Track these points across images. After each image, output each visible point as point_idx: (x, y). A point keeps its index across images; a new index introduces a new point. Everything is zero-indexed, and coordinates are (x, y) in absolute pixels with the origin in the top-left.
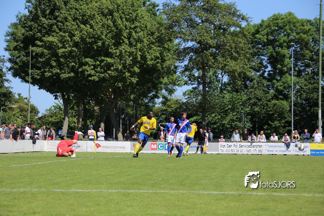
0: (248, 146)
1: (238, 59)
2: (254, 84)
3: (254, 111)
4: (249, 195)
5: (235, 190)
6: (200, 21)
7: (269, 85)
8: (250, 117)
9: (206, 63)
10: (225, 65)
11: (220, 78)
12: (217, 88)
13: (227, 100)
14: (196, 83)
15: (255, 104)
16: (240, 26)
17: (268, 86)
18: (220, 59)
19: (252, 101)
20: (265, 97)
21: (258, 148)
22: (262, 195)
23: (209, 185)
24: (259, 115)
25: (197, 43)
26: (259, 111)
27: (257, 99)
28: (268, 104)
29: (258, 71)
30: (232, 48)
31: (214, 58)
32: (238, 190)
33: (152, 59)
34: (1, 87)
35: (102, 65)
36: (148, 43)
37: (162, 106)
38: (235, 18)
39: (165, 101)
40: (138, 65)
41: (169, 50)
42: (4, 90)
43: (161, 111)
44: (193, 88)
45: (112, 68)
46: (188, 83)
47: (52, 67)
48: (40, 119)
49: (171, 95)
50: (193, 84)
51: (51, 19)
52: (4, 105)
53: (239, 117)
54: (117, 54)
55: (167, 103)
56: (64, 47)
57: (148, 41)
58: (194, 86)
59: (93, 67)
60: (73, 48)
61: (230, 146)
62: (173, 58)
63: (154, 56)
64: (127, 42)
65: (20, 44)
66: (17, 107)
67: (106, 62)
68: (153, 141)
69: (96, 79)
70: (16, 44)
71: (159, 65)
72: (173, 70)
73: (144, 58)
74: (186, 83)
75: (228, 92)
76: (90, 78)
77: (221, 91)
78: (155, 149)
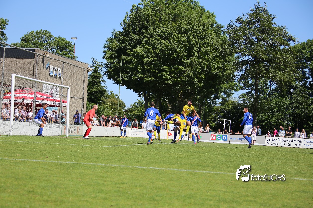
0: (289, 141)
1: (285, 71)
2: (297, 91)
3: (296, 113)
7: (309, 93)
8: (292, 117)
9: (259, 74)
10: (275, 76)
11: (269, 85)
12: (266, 93)
13: (275, 103)
14: (250, 88)
15: (297, 107)
16: (288, 45)
18: (270, 70)
19: (294, 105)
20: (305, 102)
21: (298, 143)
24: (300, 117)
25: (252, 57)
26: (300, 113)
27: (299, 103)
28: (307, 107)
29: (301, 81)
30: (280, 62)
31: (266, 70)
33: (215, 69)
34: (99, 86)
35: (176, 72)
36: (214, 55)
37: (221, 105)
38: (285, 39)
39: (224, 102)
40: (204, 73)
41: (229, 62)
42: (100, 89)
43: (220, 110)
44: (247, 93)
45: (184, 74)
46: (243, 88)
47: (137, 72)
48: (126, 111)
49: (229, 97)
50: (247, 89)
51: (139, 35)
52: (100, 100)
53: (283, 117)
54: (189, 64)
55: (226, 104)
56: (148, 57)
57: (213, 54)
58: (248, 91)
59: (169, 73)
60: (155, 58)
61: (275, 140)
62: (233, 69)
63: (217, 66)
64: (197, 55)
65: (114, 54)
66: (109, 102)
67: (180, 70)
68: (213, 133)
69: (171, 82)
70: (111, 53)
71: (220, 73)
72: (232, 78)
73: (209, 67)
74: (241, 88)
75: (275, 97)
76: (166, 82)
77: (270, 95)
78: (214, 139)
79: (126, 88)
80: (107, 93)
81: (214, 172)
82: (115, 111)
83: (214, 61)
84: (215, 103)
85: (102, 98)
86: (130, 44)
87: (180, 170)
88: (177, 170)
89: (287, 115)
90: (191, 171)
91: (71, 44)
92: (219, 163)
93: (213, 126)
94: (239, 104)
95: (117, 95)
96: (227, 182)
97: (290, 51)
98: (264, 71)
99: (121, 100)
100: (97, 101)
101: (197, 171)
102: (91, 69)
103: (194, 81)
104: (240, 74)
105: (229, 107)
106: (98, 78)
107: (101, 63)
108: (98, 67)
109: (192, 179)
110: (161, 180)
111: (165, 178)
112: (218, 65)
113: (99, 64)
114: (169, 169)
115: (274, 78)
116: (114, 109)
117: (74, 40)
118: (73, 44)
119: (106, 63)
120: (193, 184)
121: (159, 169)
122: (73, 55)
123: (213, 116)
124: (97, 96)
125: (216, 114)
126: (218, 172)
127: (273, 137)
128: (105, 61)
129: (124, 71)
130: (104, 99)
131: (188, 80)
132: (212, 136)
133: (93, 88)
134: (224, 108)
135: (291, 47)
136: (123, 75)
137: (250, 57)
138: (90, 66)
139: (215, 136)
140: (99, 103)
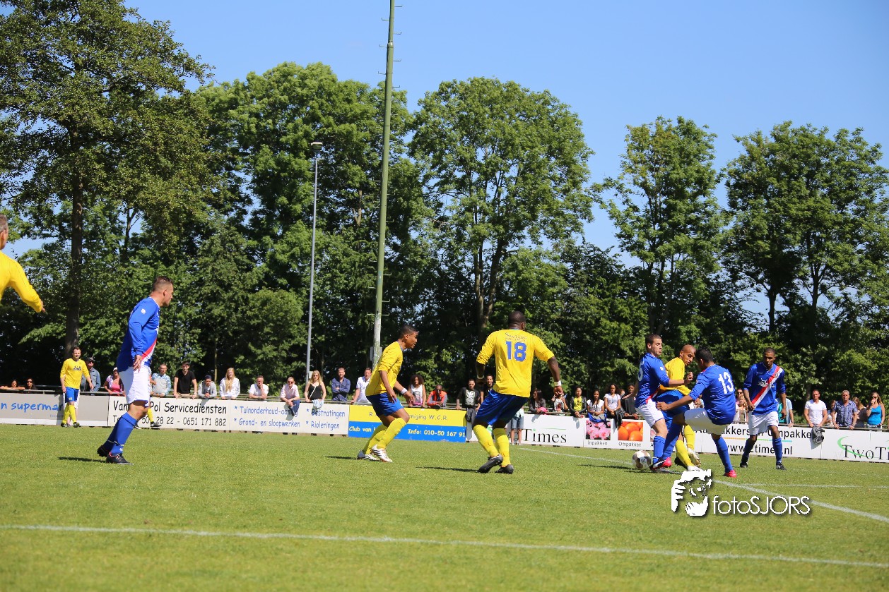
0: (188, 409)
1: (172, 174)
2: (212, 244)
3: (211, 317)
4: (175, 536)
5: (138, 524)
6: (70, 65)
7: (253, 250)
8: (199, 331)
9: (85, 181)
10: (138, 189)
11: (123, 223)
12: (114, 249)
13: (141, 283)
14: (56, 232)
15: (214, 298)
16: (180, 88)
17: (250, 252)
18: (123, 170)
19: (206, 290)
20: (240, 279)
21: (216, 416)
22: (208, 537)
23: (68, 508)
24: (223, 328)
25: (60, 123)
26: (223, 317)
27: (221, 283)
28: (247, 298)
29: (225, 213)
30: (156, 144)
31: (109, 168)
32: (146, 523)
38: (168, 66)
44: (45, 247)
46: (32, 230)
50: (46, 236)
58: (49, 241)
74: (27, 232)
75: (144, 263)
77: (125, 257)
89: (185, 323)
97: (186, 106)
98: (105, 175)
104: (18, 180)
115: (135, 198)
135: (188, 93)
137: (52, 123)
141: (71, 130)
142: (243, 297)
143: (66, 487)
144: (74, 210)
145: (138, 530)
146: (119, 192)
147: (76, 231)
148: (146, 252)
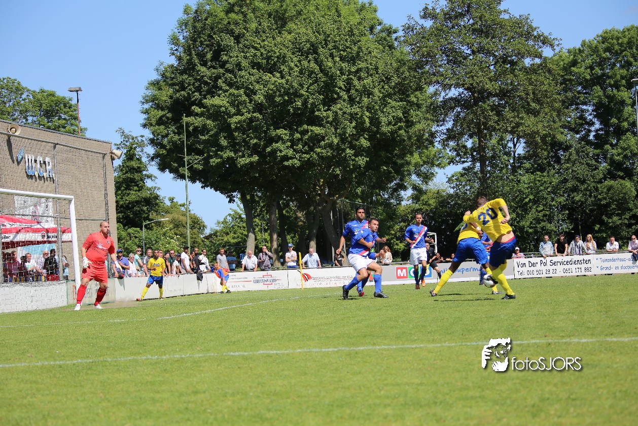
0: (565, 263)
1: (539, 112)
2: (571, 154)
3: (573, 202)
4: (565, 343)
5: (541, 337)
6: (469, 52)
7: (598, 155)
8: (567, 212)
9: (485, 124)
10: (518, 125)
11: (511, 148)
12: (507, 165)
13: (526, 186)
14: (470, 159)
15: (575, 189)
16: (540, 56)
17: (596, 158)
18: (507, 113)
19: (569, 185)
20: (591, 176)
21: (583, 266)
22: (588, 342)
23: (495, 330)
24: (583, 208)
25: (465, 89)
26: (582, 202)
27: (578, 180)
28: (597, 187)
29: (577, 133)
30: (527, 94)
31: (499, 114)
32: (546, 336)
33: (390, 123)
34: (141, 189)
35: (305, 139)
36: (381, 95)
37: (413, 203)
38: (531, 43)
39: (419, 193)
40: (366, 134)
41: (419, 106)
42: (145, 194)
43: (412, 212)
44: (464, 169)
45: (322, 143)
46: (455, 160)
47: (221, 148)
48: (207, 238)
49: (426, 183)
50: (464, 162)
51: (214, 68)
52: (147, 218)
53: (548, 213)
54: (330, 119)
55: (422, 198)
56: (239, 113)
57: (380, 91)
58: (466, 165)
59: (289, 144)
60: (255, 114)
61: (533, 265)
62: (427, 119)
63: (392, 117)
64: (346, 97)
65: (166, 114)
66: (168, 221)
67: (311, 134)
68: (401, 264)
69: (297, 163)
70: (161, 113)
71: (402, 132)
72: (427, 140)
73: (375, 121)
74: (452, 161)
75: (527, 172)
76: (286, 163)
77: (514, 170)
78: (404, 277)
79: (202, 187)
80: (161, 202)
81: (399, 347)
82: (183, 240)
83: (383, 108)
84: (400, 199)
85: (152, 214)
86: (198, 89)
87: (323, 350)
88: (317, 352)
89: (557, 208)
90: (348, 349)
91: (70, 102)
92: (411, 326)
93: (400, 249)
94: (450, 196)
95: (183, 205)
96: (424, 364)
97: (544, 67)
98: (496, 118)
99: (195, 214)
100: (142, 223)
101: (362, 348)
102: (118, 152)
103: (345, 156)
104: (443, 128)
105: (429, 205)
106: (139, 170)
107: (140, 139)
108: (136, 147)
109: (350, 366)
110: (281, 376)
111: (289, 370)
112: (394, 114)
113: (136, 141)
114: (300, 350)
115: (517, 131)
116: (181, 235)
117: (75, 93)
118: (74, 102)
119: (151, 136)
120: (351, 376)
121: (279, 352)
122: (77, 126)
123: (397, 227)
124: (139, 211)
125: (405, 222)
126: (407, 344)
127: (528, 257)
128: (148, 134)
129: (192, 150)
130: (157, 215)
131: (333, 155)
132: (399, 271)
133: (128, 194)
134: (419, 207)
135: (545, 58)
136: (191, 159)
137: (461, 90)
138: (116, 147)
139: (404, 270)
140: (146, 226)
141: (473, 93)
142: (594, 187)
143: (492, 317)
144: (479, 144)
145: (541, 341)
146: (507, 128)
147: (482, 156)
148: (527, 165)
